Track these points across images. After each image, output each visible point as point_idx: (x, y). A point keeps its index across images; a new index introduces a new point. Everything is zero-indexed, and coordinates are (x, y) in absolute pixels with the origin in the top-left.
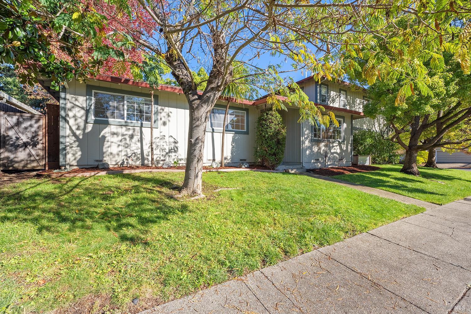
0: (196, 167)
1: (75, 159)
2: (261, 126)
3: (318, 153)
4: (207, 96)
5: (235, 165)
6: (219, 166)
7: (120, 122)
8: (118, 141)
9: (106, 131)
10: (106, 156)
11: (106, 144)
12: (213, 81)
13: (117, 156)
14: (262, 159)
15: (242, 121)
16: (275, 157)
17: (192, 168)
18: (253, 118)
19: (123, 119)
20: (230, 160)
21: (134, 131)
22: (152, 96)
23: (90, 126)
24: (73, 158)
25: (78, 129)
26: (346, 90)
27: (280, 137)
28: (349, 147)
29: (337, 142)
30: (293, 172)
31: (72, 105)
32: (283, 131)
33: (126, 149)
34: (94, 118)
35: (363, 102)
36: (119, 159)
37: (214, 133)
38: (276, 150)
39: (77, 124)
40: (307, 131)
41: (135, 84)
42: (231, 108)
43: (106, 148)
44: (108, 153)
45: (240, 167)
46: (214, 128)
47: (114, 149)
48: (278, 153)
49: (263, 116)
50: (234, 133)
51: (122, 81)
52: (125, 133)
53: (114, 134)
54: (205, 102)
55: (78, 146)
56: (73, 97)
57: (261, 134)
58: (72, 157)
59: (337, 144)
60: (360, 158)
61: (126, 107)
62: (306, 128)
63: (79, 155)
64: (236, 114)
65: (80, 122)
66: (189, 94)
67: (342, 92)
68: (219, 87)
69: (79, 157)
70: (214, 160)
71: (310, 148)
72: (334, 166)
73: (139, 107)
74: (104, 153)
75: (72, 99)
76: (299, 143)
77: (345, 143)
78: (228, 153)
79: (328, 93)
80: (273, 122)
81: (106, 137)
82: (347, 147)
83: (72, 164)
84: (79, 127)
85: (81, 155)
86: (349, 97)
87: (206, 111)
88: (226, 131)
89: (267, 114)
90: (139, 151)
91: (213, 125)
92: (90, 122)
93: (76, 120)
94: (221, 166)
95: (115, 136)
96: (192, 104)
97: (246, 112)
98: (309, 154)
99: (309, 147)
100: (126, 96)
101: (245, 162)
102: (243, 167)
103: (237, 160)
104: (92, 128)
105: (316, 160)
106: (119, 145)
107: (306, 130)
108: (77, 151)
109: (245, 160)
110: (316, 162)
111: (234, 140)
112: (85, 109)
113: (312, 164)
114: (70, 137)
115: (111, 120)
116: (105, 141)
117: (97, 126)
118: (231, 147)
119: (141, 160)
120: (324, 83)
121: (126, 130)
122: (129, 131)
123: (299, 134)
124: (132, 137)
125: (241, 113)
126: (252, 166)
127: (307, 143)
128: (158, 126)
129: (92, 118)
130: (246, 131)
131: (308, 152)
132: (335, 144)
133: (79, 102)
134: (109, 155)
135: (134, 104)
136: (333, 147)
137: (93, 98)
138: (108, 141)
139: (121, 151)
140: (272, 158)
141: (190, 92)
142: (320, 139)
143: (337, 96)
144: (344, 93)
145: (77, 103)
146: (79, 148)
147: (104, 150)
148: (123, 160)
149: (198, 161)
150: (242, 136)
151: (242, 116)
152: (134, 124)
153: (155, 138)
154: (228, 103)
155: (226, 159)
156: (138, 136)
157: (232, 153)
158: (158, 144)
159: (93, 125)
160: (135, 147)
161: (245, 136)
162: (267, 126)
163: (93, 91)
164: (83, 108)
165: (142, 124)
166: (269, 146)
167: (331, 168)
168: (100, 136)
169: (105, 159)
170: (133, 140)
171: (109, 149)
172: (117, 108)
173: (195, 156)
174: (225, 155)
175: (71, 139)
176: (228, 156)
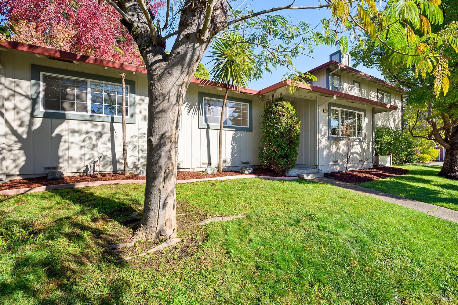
0: (161, 187)
1: (16, 167)
2: (268, 120)
3: (337, 153)
4: (179, 53)
5: (236, 169)
6: (215, 172)
7: (82, 116)
8: (80, 141)
9: (62, 128)
10: (63, 161)
11: (63, 146)
12: (189, 22)
13: (78, 161)
14: (270, 163)
15: (244, 115)
16: (287, 159)
17: (155, 191)
18: (258, 111)
19: (87, 111)
20: (230, 163)
21: (103, 128)
22: (123, 80)
23: (39, 121)
24: (14, 165)
25: (21, 125)
26: (360, 81)
27: (293, 134)
28: (371, 146)
29: (358, 140)
30: (309, 177)
31: (12, 92)
32: (298, 127)
33: (92, 152)
34: (44, 111)
35: (378, 95)
36: (82, 165)
37: (210, 131)
38: (287, 151)
39: (20, 119)
40: (325, 127)
41: (98, 63)
42: (229, 98)
43: (62, 151)
44: (66, 157)
45: (242, 173)
46: (209, 123)
47: (75, 152)
48: (291, 155)
49: (271, 107)
50: (234, 130)
51: (78, 58)
52: (90, 130)
53: (74, 132)
54: (174, 65)
55: (20, 149)
56: (12, 82)
57: (268, 131)
58: (12, 163)
59: (358, 143)
60: (381, 158)
61: (89, 96)
62: (323, 123)
63: (23, 161)
64: (237, 106)
65: (24, 116)
66: (146, 52)
67: (355, 84)
68: (201, 32)
69: (23, 163)
70: (209, 164)
71: (328, 148)
72: (354, 169)
73: (109, 96)
74: (59, 158)
75: (11, 84)
76: (315, 141)
77: (367, 140)
78: (227, 155)
79: (340, 85)
80: (283, 115)
81: (62, 136)
82: (368, 146)
83: (12, 173)
84: (22, 122)
85: (26, 161)
86: (363, 90)
87: (179, 83)
88: (224, 127)
89: (276, 105)
90: (109, 154)
91: (208, 120)
92: (37, 115)
93: (18, 113)
94: (218, 171)
95: (76, 134)
96: (151, 70)
97: (248, 104)
98: (327, 155)
99: (326, 146)
100: (89, 81)
101: (248, 165)
102: (246, 172)
103: (238, 163)
104: (42, 123)
105: (334, 162)
106: (82, 147)
107: (323, 126)
108: (20, 155)
109: (248, 163)
110: (334, 165)
111: (234, 139)
112: (30, 98)
113: (330, 168)
114: (8, 137)
115: (69, 113)
116: (60, 142)
117: (49, 121)
118: (231, 147)
119: (112, 165)
120: (336, 73)
121: (92, 127)
122: (96, 128)
123: (315, 130)
124: (100, 135)
125: (243, 105)
126: (257, 171)
127: (324, 142)
128: (135, 121)
129: (40, 110)
130: (249, 127)
131: (325, 153)
132: (355, 143)
133: (21, 88)
134: (66, 160)
135: (101, 92)
136: (353, 145)
137: (41, 83)
138: (65, 142)
139: (84, 155)
140: (283, 162)
141: (148, 50)
142: (338, 136)
143: (350, 89)
144: (358, 85)
145: (18, 90)
146: (22, 152)
147: (60, 153)
148: (87, 166)
149: (165, 178)
150: (244, 133)
151: (243, 109)
152: (103, 119)
153: (132, 136)
154: (227, 91)
155: (225, 162)
156: (108, 134)
157: (232, 155)
158: (135, 144)
159: (43, 120)
160: (104, 148)
161: (249, 133)
162: (277, 120)
163: (41, 74)
164: (27, 96)
165: (113, 119)
166: (279, 146)
167: (352, 171)
168: (54, 135)
169: (60, 165)
170: (101, 140)
171: (67, 152)
172: (78, 97)
173: (161, 167)
174: (223, 158)
175: (10, 140)
176: (227, 159)
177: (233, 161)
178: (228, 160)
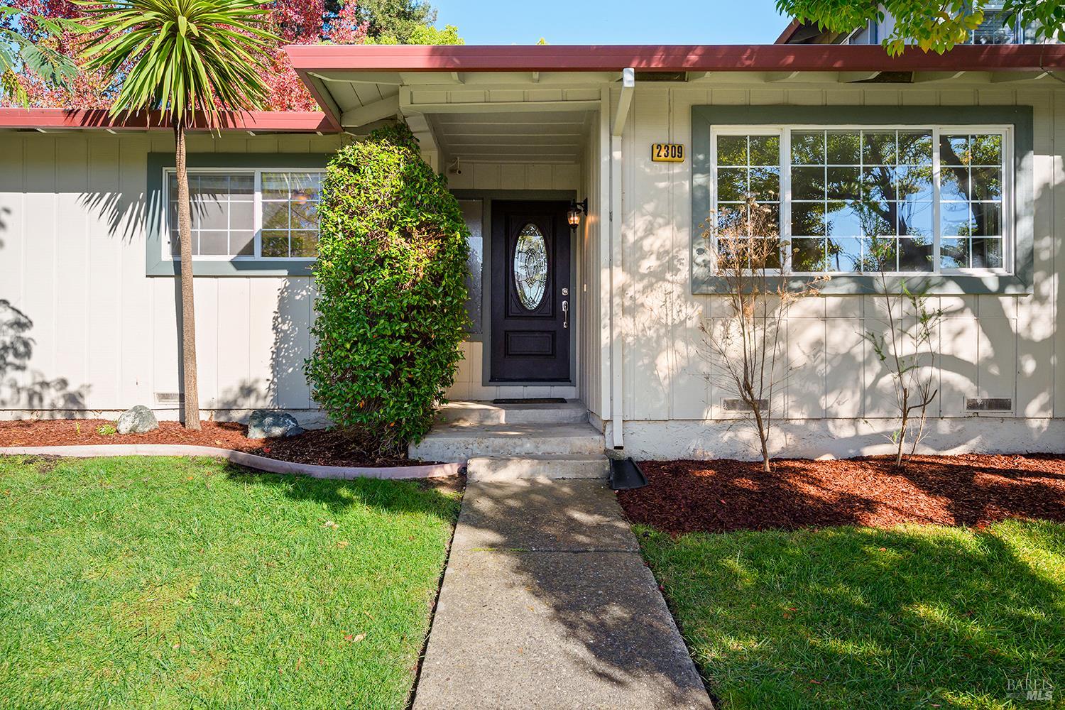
20: (269, 398)
40: (664, 232)
50: (285, 272)
59: (954, 302)
64: (299, 186)
77: (1051, 286)
98: (679, 371)
99: (675, 326)
103: (300, 399)
111: (286, 308)
127: (658, 306)
131: (667, 362)
155: (248, 391)
176: (257, 381)
177: (278, 389)
178: (263, 387)
